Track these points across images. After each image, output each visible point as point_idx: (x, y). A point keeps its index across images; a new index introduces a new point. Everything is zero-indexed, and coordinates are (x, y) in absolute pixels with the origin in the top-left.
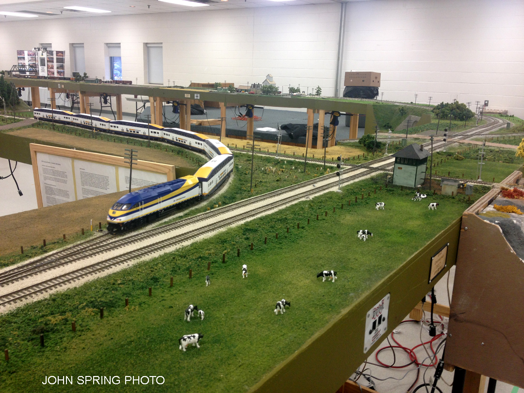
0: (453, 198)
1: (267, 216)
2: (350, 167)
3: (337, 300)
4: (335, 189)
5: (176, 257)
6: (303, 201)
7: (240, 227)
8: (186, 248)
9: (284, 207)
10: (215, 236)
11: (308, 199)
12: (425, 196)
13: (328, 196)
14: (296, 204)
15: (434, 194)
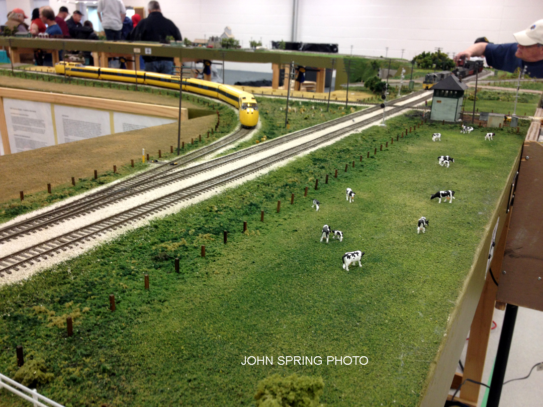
0: (502, 130)
1: (328, 148)
2: (373, 106)
3: (470, 219)
4: (378, 123)
5: (260, 185)
6: (353, 134)
7: (307, 157)
8: (265, 176)
9: (338, 139)
10: (288, 164)
11: (358, 132)
12: (472, 129)
13: (375, 129)
14: (349, 137)
15: (480, 127)
